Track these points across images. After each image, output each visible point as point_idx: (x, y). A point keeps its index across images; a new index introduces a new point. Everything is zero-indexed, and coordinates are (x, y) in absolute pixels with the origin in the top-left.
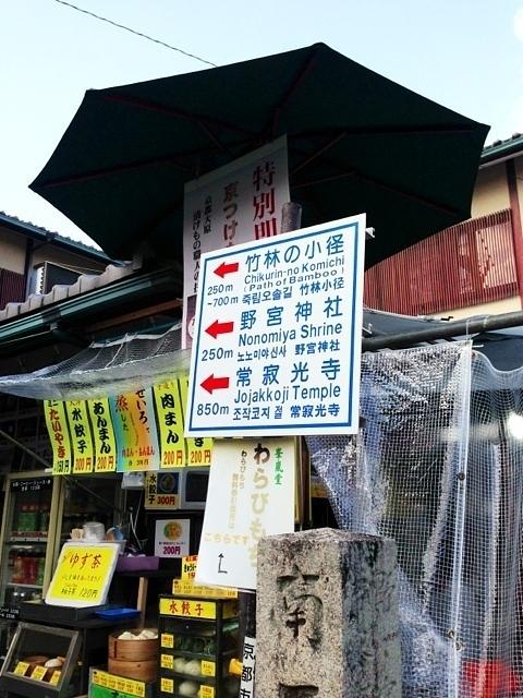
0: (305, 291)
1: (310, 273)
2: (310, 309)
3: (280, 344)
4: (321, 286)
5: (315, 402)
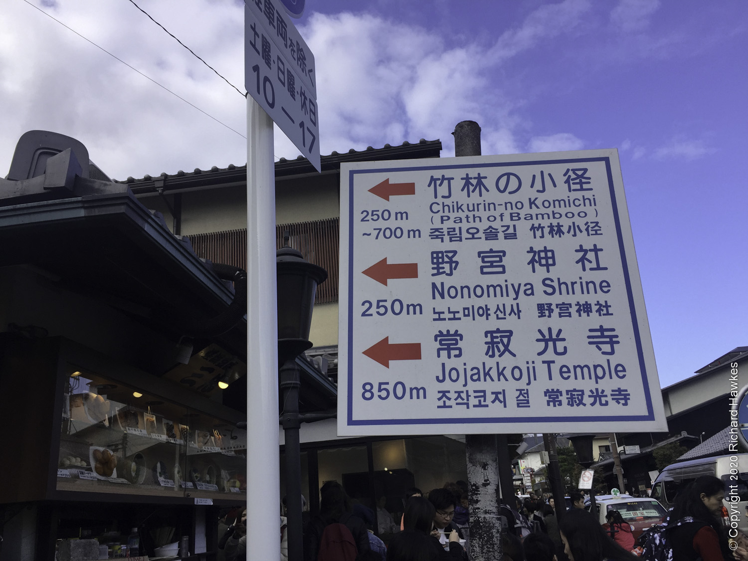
0: (539, 233)
1: (542, 210)
2: (553, 257)
3: (509, 301)
4: (565, 229)
5: (587, 385)
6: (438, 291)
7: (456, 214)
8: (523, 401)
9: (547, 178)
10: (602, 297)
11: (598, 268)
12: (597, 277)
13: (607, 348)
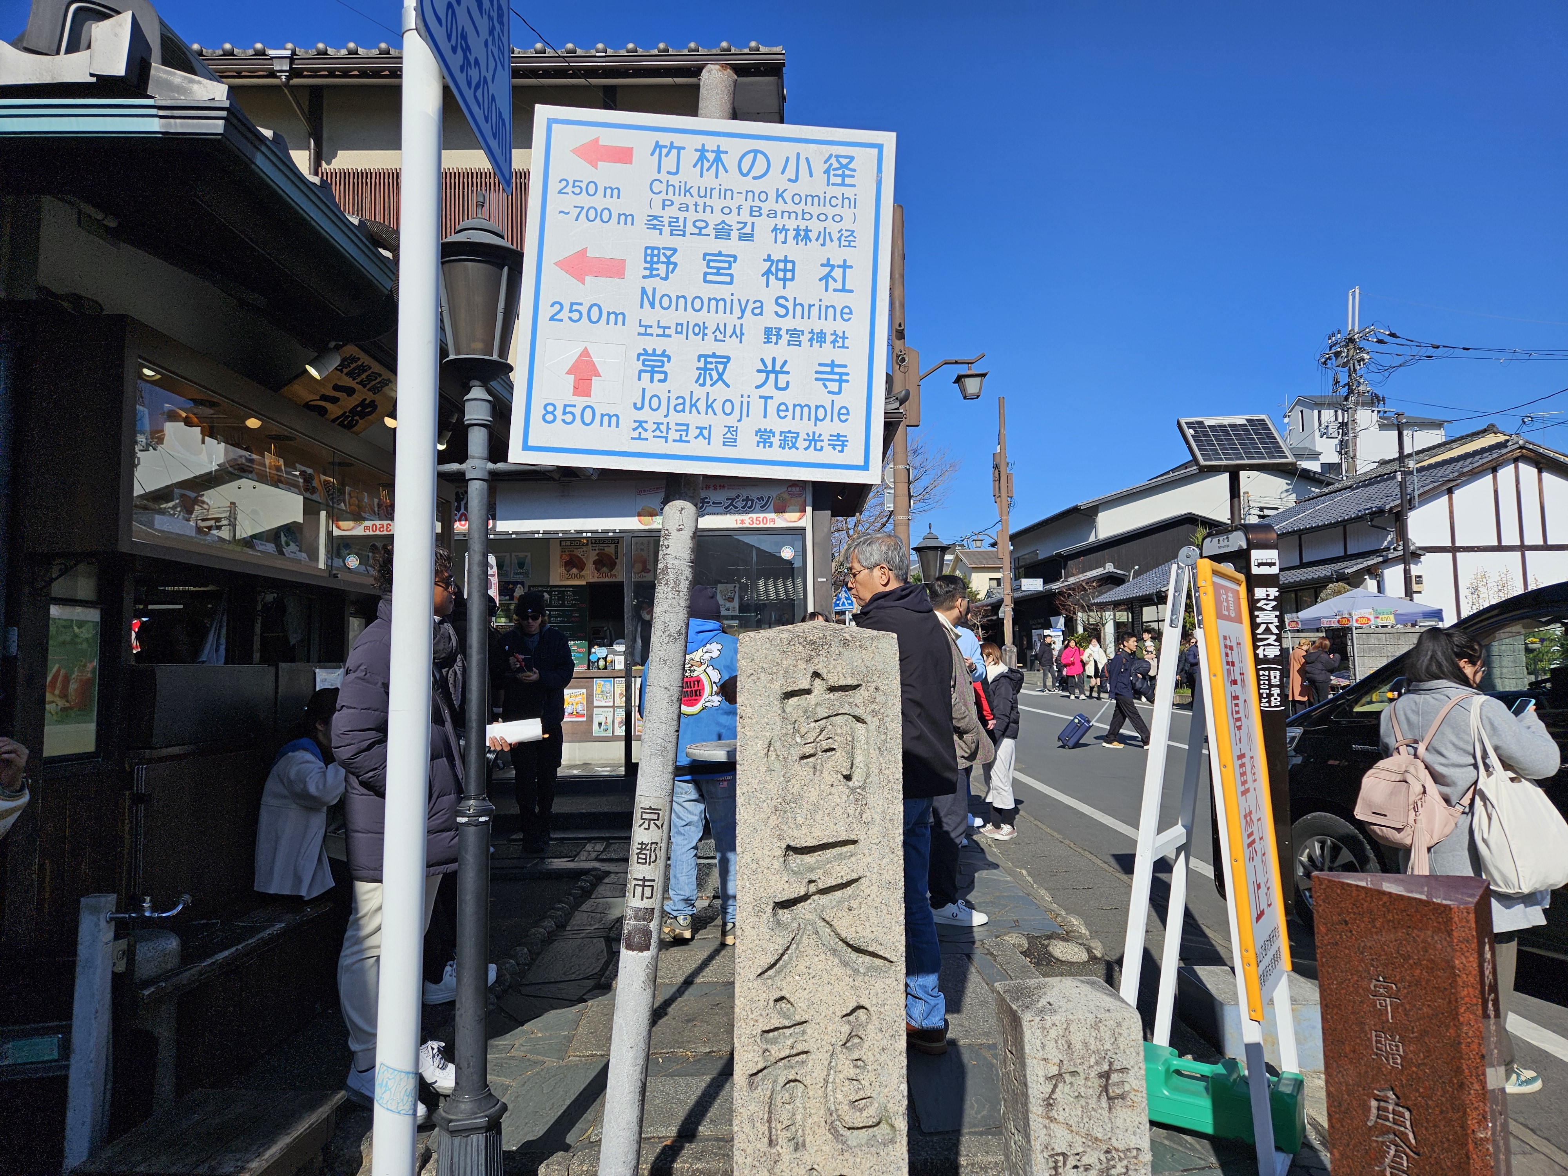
0: (781, 237)
2: (793, 271)
3: (732, 320)
4: (813, 235)
5: (804, 427)
6: (647, 298)
7: (682, 199)
8: (730, 440)
9: (803, 162)
10: (840, 326)
11: (844, 290)
12: (840, 300)
13: (834, 387)
